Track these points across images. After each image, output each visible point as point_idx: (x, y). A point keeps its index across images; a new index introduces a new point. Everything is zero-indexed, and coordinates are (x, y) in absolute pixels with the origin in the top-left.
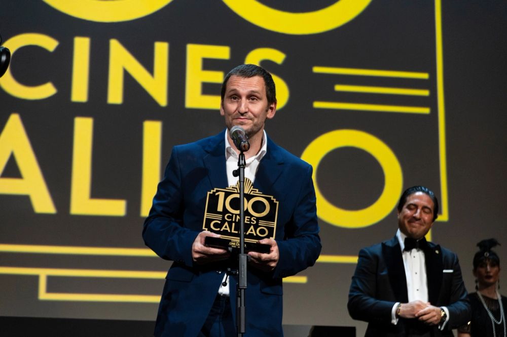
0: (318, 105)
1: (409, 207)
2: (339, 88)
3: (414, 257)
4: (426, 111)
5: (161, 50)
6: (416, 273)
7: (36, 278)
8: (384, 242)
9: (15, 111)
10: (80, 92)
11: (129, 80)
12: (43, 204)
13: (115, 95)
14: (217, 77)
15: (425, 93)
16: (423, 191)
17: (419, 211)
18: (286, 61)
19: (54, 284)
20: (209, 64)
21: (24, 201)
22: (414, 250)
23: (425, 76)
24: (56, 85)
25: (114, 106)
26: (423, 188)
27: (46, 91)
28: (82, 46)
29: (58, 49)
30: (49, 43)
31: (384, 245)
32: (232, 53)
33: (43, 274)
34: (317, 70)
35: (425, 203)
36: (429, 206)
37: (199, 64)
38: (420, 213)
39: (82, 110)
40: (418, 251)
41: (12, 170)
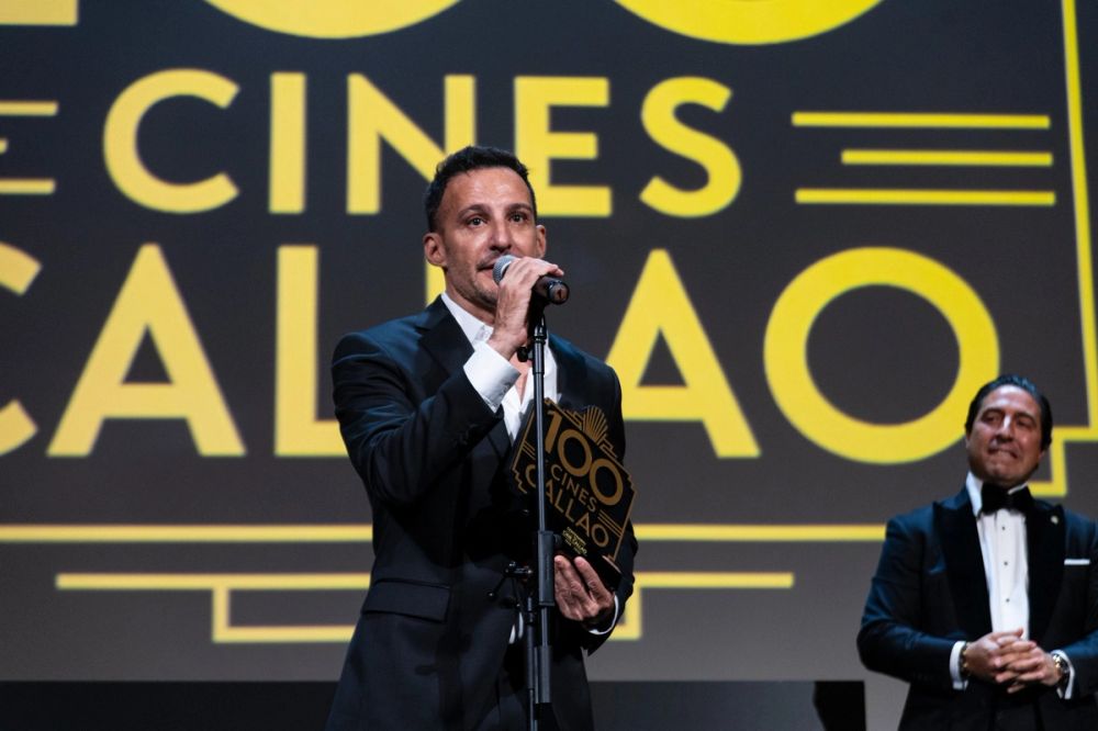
0: (805, 196)
1: (987, 419)
2: (851, 157)
3: (1004, 528)
4: (1046, 199)
5: (460, 93)
6: (1006, 564)
7: (206, 596)
8: (939, 501)
9: (150, 239)
10: (287, 192)
11: (392, 162)
12: (217, 436)
13: (363, 196)
14: (583, 146)
15: (1044, 159)
16: (1016, 384)
17: (1007, 421)
18: (731, 105)
19: (247, 608)
20: (564, 119)
21: (176, 431)
22: (1003, 514)
23: (1041, 122)
24: (236, 179)
25: (363, 220)
26: (1016, 379)
27: (216, 192)
28: (288, 93)
29: (237, 101)
30: (218, 90)
31: (938, 508)
32: (614, 92)
33: (221, 586)
34: (801, 119)
35: (1018, 406)
36: (1031, 412)
37: (543, 119)
38: (1011, 426)
39: (292, 230)
40: (1012, 514)
41: (147, 366)
